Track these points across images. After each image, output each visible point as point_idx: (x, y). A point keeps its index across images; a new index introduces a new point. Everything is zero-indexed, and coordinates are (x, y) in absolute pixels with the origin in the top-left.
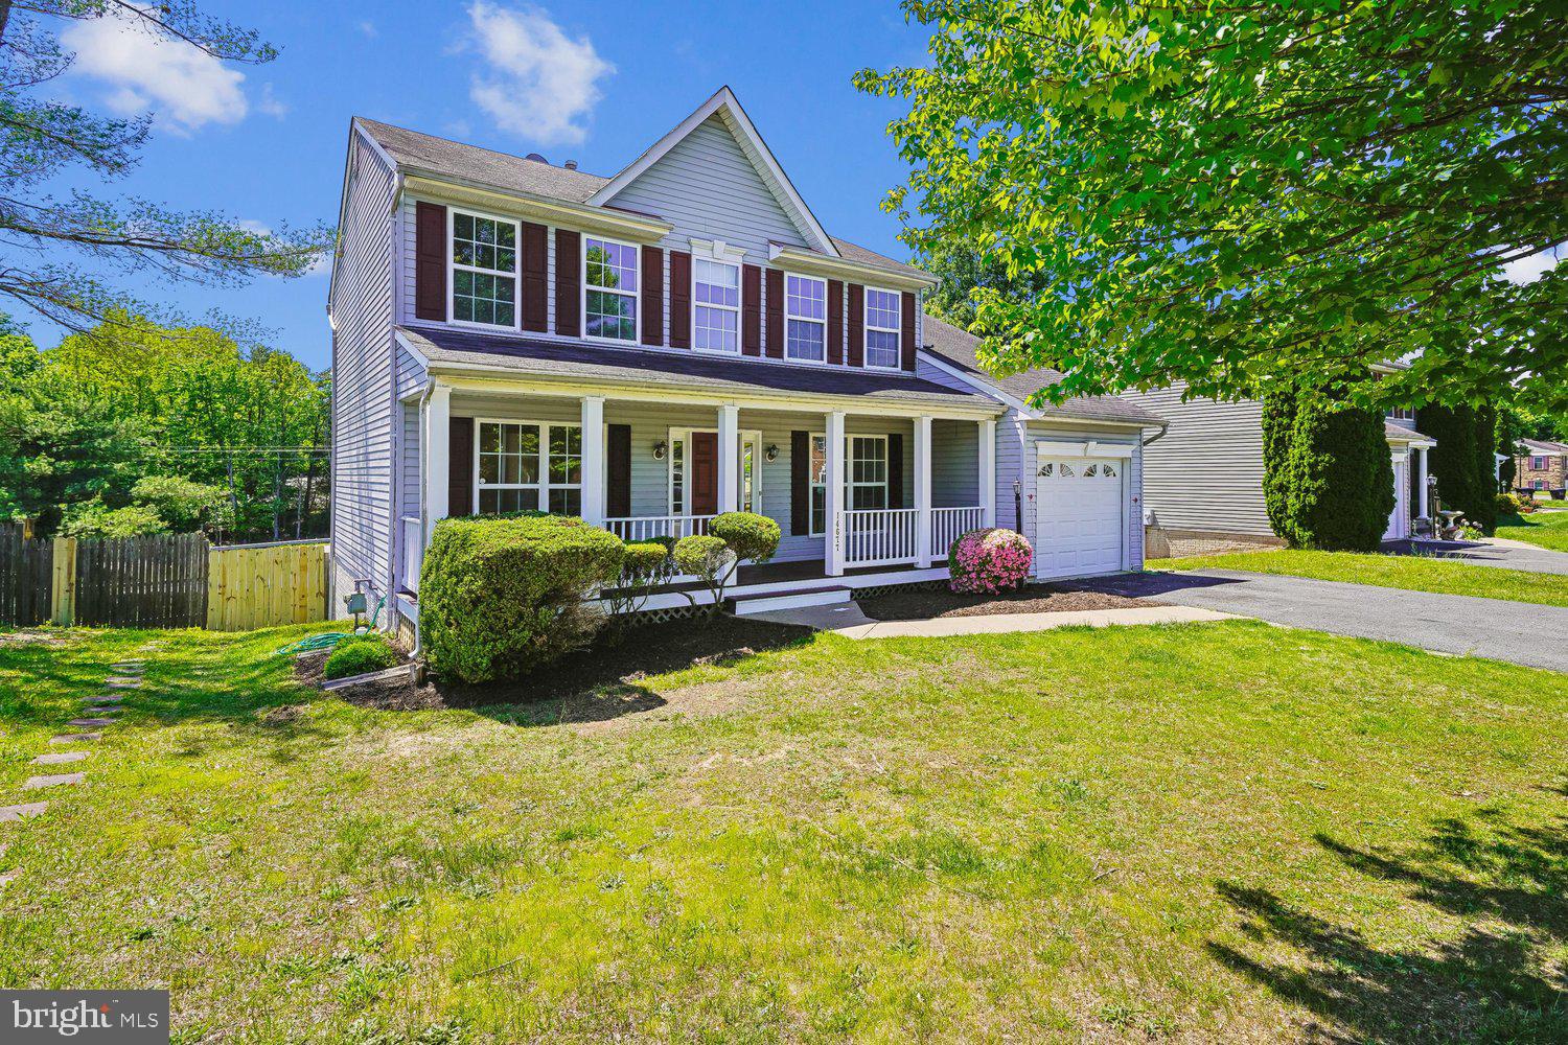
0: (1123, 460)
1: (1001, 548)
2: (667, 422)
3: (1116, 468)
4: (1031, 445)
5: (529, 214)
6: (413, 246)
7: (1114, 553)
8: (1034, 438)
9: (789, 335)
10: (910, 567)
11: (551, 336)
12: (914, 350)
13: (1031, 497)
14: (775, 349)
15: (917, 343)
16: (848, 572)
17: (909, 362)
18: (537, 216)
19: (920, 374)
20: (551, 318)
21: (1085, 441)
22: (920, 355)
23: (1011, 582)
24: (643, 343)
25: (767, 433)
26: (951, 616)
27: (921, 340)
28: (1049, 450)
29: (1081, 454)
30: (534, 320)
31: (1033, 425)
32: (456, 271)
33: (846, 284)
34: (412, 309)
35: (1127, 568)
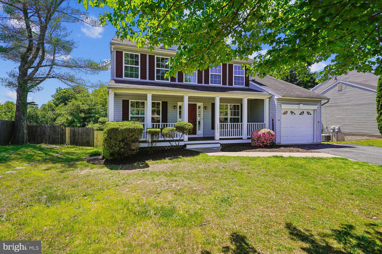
0: (314, 110)
1: (264, 134)
2: (177, 101)
3: (312, 112)
4: (279, 105)
5: (142, 52)
6: (115, 61)
7: (311, 137)
8: (280, 103)
9: (211, 78)
10: (241, 139)
11: (147, 80)
12: (249, 81)
13: (279, 120)
14: (207, 82)
15: (250, 79)
16: (220, 139)
17: (247, 84)
18: (144, 52)
19: (251, 87)
20: (148, 76)
21: (299, 104)
22: (250, 82)
23: (267, 143)
24: (171, 81)
25: (205, 103)
26: (245, 152)
27: (251, 78)
28: (285, 107)
29: (298, 108)
30: (143, 77)
31: (279, 100)
32: (125, 66)
33: (228, 64)
34: (115, 75)
35: (315, 142)
